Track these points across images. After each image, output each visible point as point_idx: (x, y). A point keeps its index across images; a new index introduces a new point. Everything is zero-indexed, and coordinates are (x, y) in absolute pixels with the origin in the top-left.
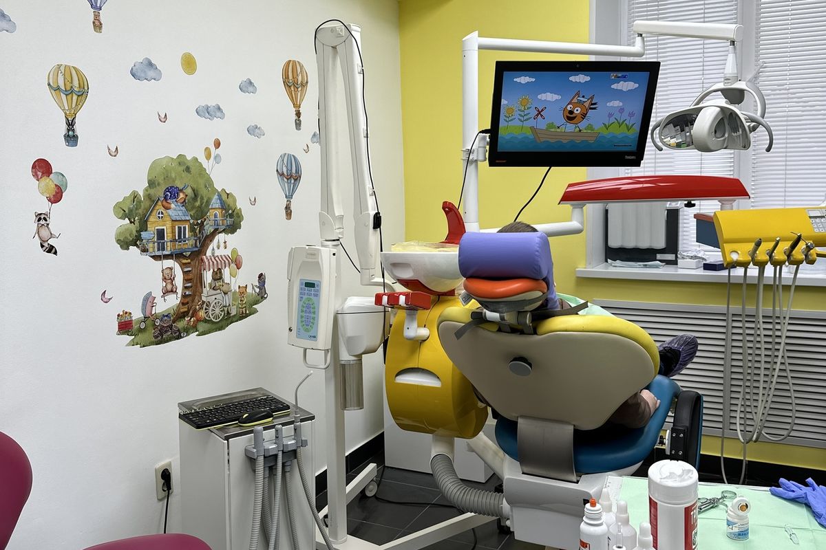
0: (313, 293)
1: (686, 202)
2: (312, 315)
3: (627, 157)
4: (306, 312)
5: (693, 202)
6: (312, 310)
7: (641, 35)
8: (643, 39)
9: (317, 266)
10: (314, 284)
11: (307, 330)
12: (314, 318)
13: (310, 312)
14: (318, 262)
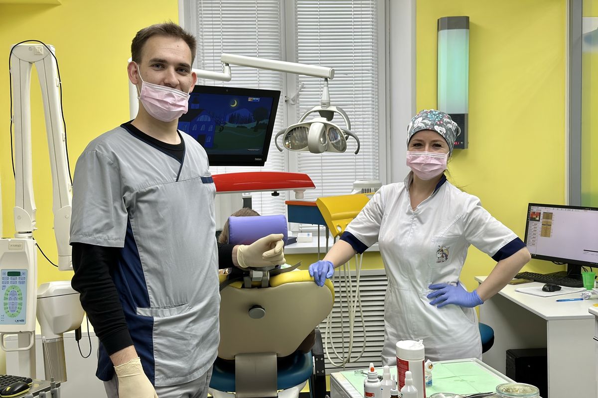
0: (18, 280)
1: (273, 192)
2: (18, 301)
3: (256, 159)
4: (10, 299)
5: (278, 192)
6: (18, 297)
7: (227, 65)
8: (230, 67)
9: (23, 256)
10: (20, 272)
11: (13, 316)
12: (21, 304)
13: (16, 299)
14: (25, 253)
